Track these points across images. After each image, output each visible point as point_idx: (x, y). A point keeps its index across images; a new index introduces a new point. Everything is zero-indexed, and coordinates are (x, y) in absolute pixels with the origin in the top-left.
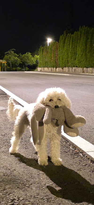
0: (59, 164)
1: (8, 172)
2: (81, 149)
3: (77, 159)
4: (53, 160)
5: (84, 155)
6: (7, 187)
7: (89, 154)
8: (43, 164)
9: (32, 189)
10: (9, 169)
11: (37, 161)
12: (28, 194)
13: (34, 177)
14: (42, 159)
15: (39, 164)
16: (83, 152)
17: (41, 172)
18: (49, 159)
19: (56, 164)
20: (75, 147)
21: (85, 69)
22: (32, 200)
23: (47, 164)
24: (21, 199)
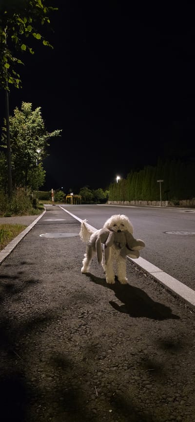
0: (125, 283)
1: (80, 289)
2: (145, 270)
3: (141, 279)
4: (120, 279)
5: (148, 276)
6: (79, 301)
7: (152, 274)
8: (110, 283)
9: (100, 304)
10: (81, 286)
11: (105, 280)
12: (97, 309)
13: (102, 294)
14: (109, 278)
15: (107, 282)
16: (146, 273)
17: (109, 289)
18: (116, 278)
19: (122, 283)
20: (140, 268)
21: (149, 202)
22: (100, 314)
23: (114, 282)
24: (90, 312)
